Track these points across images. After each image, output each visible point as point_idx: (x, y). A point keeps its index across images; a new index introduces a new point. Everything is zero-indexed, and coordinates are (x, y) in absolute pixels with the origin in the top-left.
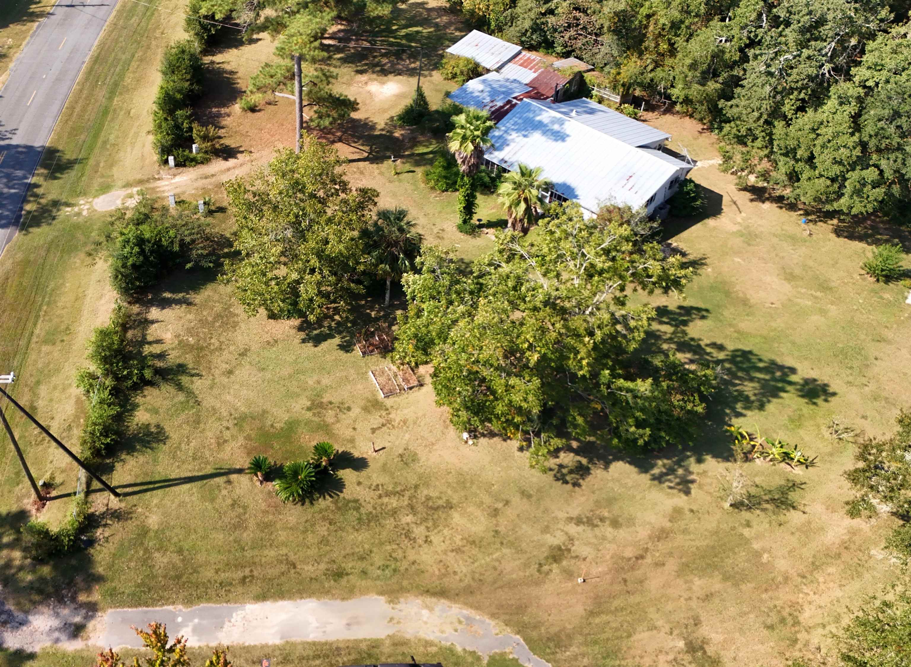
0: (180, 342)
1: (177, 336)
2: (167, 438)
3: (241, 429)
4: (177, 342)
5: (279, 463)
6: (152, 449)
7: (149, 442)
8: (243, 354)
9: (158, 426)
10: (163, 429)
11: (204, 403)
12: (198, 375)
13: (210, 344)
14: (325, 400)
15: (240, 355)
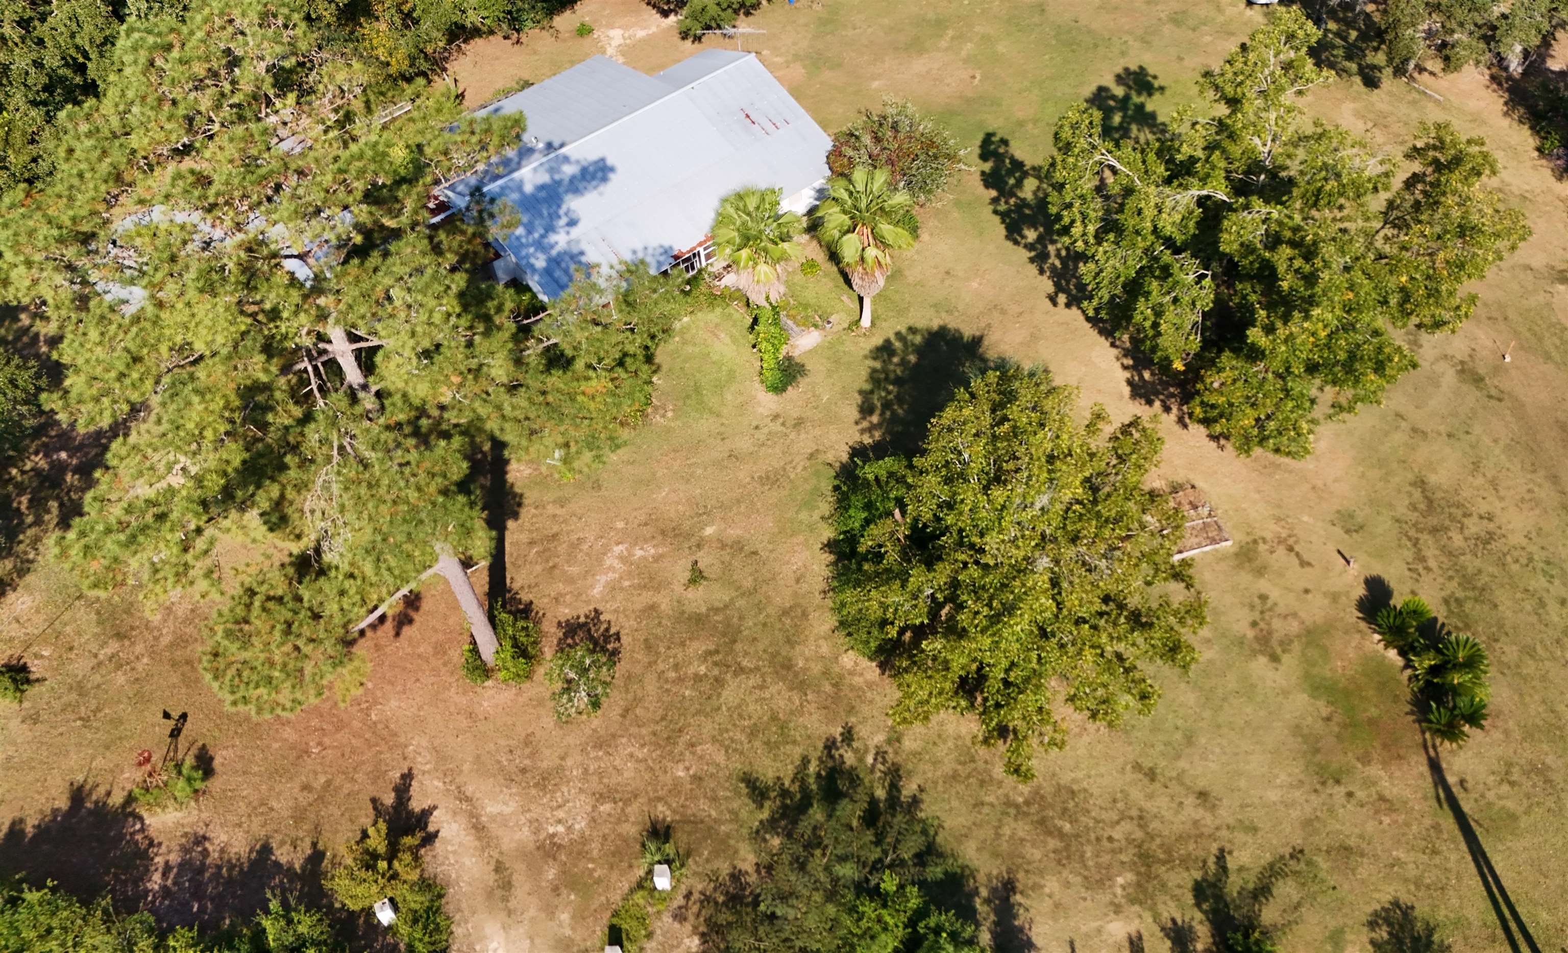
0: (1133, 901)
1: (1117, 909)
2: (1396, 904)
3: (1349, 771)
4: (1137, 908)
5: (1408, 708)
6: (1430, 931)
7: (1416, 940)
8: (1151, 775)
9: (1372, 924)
10: (1376, 914)
11: (1298, 842)
12: (1221, 857)
13: (1130, 841)
14: (1250, 634)
15: (1153, 780)
